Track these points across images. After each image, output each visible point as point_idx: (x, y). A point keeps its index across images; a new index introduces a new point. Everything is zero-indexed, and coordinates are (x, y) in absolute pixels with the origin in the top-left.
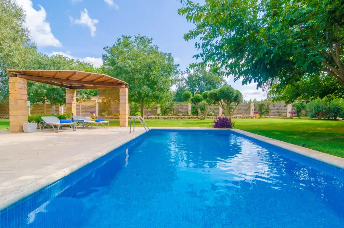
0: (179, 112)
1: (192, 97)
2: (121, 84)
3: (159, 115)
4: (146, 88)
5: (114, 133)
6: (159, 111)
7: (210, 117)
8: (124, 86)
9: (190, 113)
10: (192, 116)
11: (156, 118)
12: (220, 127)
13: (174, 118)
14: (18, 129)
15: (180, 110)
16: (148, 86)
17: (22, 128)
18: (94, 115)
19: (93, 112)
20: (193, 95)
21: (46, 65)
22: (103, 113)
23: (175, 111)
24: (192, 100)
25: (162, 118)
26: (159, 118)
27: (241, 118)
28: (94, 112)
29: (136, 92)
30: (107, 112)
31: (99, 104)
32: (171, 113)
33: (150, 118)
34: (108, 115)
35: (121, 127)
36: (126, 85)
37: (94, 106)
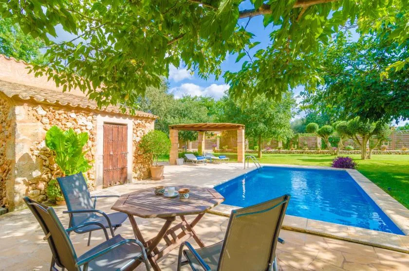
0: (305, 145)
1: (318, 129)
2: (239, 127)
3: (279, 149)
4: (261, 126)
5: (232, 168)
6: (280, 145)
7: (347, 151)
8: (241, 128)
9: (319, 146)
10: (320, 150)
11: (276, 153)
12: (339, 167)
13: (298, 153)
14: (174, 162)
15: (306, 143)
16: (265, 123)
17: (176, 161)
18: (216, 149)
19: (214, 147)
20: (320, 128)
21: (182, 111)
22: (224, 147)
23: (299, 144)
24: (319, 133)
25: (283, 153)
26: (279, 153)
27: (400, 154)
28: (216, 146)
29: (253, 130)
30: (227, 146)
31: (220, 137)
32: (294, 147)
33: (270, 153)
34: (228, 148)
35: (238, 162)
36: (243, 126)
37: (215, 141)
